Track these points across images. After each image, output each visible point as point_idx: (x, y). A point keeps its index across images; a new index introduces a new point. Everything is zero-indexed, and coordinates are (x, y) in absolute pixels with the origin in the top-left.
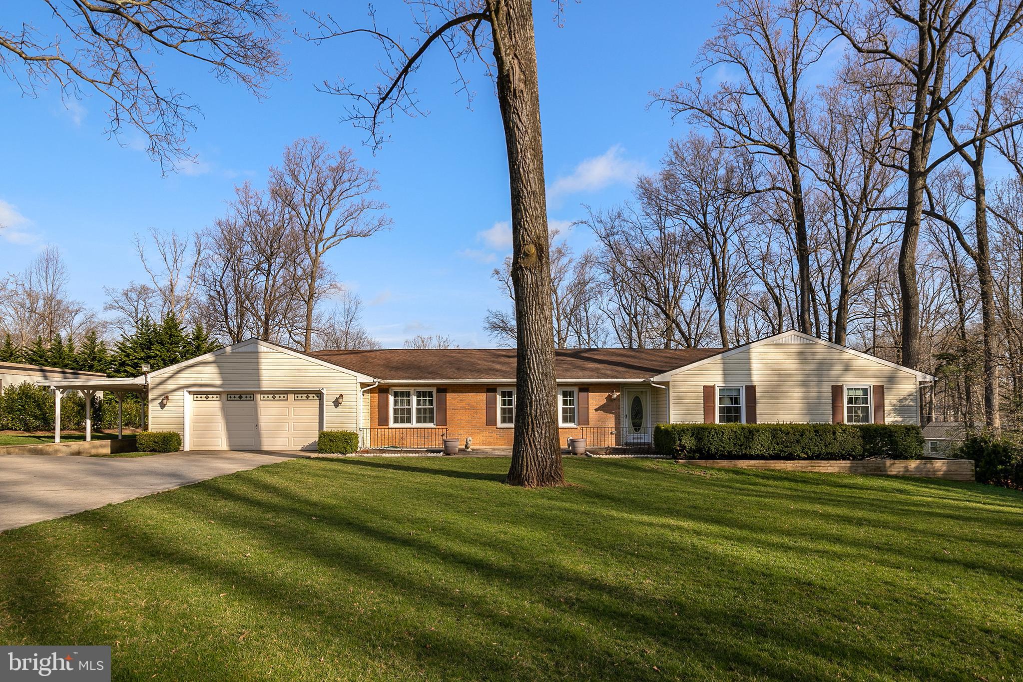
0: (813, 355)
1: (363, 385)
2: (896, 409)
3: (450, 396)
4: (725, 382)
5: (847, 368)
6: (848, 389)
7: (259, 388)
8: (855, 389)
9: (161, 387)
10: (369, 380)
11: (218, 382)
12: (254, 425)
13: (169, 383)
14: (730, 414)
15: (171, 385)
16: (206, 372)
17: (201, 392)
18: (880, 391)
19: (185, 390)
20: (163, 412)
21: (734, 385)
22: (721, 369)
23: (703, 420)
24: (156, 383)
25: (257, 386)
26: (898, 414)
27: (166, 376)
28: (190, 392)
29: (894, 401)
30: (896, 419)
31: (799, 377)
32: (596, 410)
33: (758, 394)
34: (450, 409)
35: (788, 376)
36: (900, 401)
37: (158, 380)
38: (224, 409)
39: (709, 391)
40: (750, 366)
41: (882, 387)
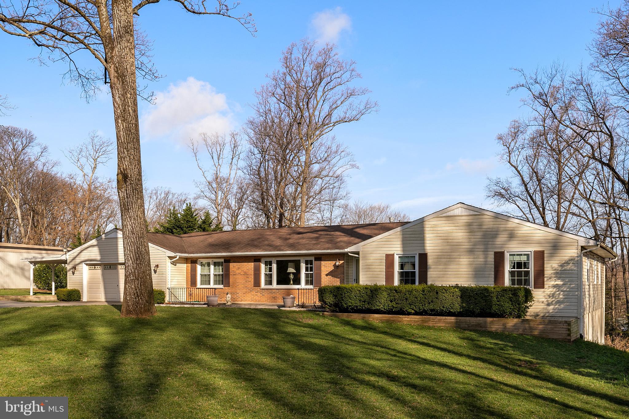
0: (481, 225)
1: (171, 258)
2: (556, 273)
3: (232, 265)
4: (403, 251)
5: (512, 236)
6: (510, 255)
7: (118, 261)
8: (518, 255)
9: (74, 261)
10: (172, 254)
11: (99, 258)
12: (116, 285)
13: (77, 258)
14: (407, 277)
15: (78, 260)
16: (94, 251)
17: (92, 264)
18: (540, 256)
19: (83, 263)
20: (73, 277)
21: (410, 253)
22: (400, 239)
23: (384, 283)
24: (71, 259)
25: (116, 260)
26: (559, 278)
27: (76, 254)
28: (87, 264)
29: (555, 266)
30: (557, 283)
31: (466, 246)
32: (327, 275)
33: (430, 261)
34: (232, 275)
35: (458, 244)
36: (562, 266)
37: (72, 256)
38: (103, 275)
39: (389, 258)
40: (424, 237)
41: (542, 252)
